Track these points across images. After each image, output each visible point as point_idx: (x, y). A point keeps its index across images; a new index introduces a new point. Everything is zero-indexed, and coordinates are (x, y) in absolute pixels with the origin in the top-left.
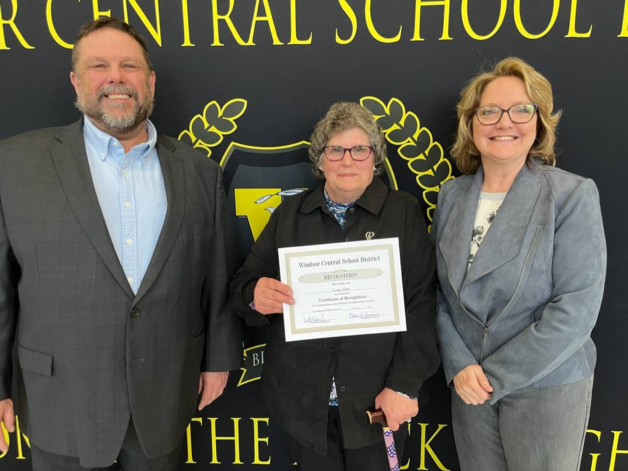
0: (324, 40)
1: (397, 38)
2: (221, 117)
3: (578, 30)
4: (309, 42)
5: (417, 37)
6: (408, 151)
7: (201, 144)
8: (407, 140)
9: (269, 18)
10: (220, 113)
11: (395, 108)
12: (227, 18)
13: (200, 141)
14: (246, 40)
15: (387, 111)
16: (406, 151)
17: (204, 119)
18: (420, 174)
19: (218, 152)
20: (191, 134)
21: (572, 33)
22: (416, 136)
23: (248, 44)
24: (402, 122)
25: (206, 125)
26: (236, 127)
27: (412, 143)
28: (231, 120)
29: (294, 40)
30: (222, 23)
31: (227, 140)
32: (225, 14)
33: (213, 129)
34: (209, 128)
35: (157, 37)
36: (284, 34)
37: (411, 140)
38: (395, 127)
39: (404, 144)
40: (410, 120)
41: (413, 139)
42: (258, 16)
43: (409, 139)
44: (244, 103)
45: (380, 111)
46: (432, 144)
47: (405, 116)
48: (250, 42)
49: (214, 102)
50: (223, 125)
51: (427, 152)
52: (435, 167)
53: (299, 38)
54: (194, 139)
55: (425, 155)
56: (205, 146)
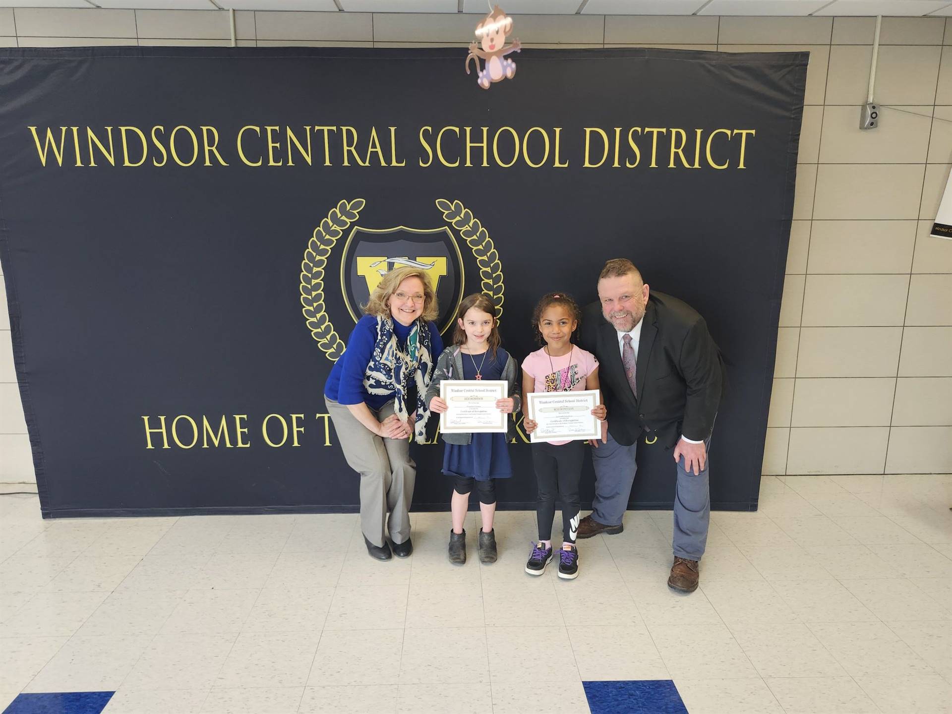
0: (412, 165)
1: (457, 164)
2: (349, 210)
3: (560, 163)
4: (403, 165)
5: (468, 164)
6: (467, 233)
7: (335, 228)
8: (465, 227)
9: (379, 149)
10: (348, 208)
11: (457, 205)
12: (352, 149)
13: (335, 225)
14: (364, 162)
15: (453, 208)
16: (465, 233)
17: (338, 211)
18: (475, 248)
19: (346, 233)
20: (329, 221)
21: (557, 164)
22: (471, 224)
23: (365, 165)
24: (462, 215)
25: (339, 215)
26: (358, 217)
27: (469, 229)
28: (355, 212)
29: (394, 163)
30: (349, 152)
31: (353, 225)
32: (351, 146)
33: (344, 218)
34: (340, 217)
35: (309, 160)
36: (388, 159)
37: (469, 227)
38: (458, 218)
39: (464, 229)
40: (466, 214)
41: (469, 226)
42: (372, 148)
43: (467, 226)
44: (363, 201)
45: (450, 209)
46: (481, 229)
47: (464, 212)
48: (367, 164)
49: (344, 201)
50: (350, 215)
51: (478, 234)
52: (484, 244)
53: (397, 162)
54: (331, 224)
55: (477, 236)
56: (338, 229)
